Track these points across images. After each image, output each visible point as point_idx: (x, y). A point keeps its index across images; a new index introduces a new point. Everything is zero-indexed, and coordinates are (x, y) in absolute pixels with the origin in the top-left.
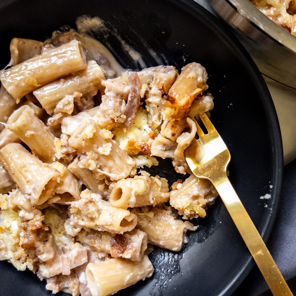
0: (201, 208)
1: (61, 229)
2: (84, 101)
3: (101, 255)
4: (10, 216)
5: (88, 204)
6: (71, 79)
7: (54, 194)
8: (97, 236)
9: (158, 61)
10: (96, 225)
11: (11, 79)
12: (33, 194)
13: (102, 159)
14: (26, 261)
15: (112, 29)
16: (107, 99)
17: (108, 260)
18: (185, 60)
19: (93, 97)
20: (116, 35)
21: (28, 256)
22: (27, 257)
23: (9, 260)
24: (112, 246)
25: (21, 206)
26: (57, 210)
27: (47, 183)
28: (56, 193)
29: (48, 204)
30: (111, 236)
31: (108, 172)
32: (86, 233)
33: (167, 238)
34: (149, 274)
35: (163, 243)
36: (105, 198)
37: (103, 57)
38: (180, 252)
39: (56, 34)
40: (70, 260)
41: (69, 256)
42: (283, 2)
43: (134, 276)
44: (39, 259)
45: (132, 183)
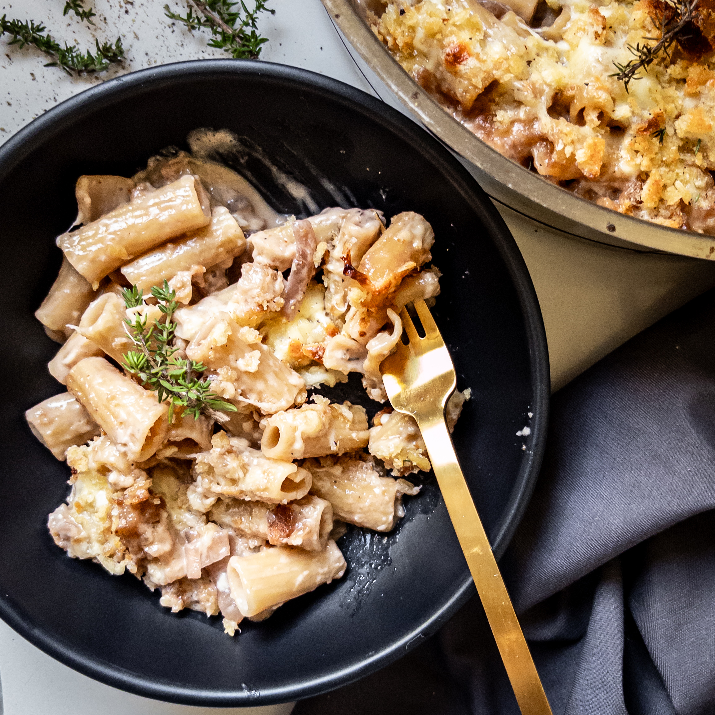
0: (421, 456)
1: (182, 501)
2: (211, 278)
3: (254, 543)
4: (94, 482)
5: (225, 456)
6: (185, 243)
7: (166, 441)
8: (245, 510)
9: (339, 198)
10: (242, 492)
11: (82, 249)
12: (131, 444)
13: (245, 378)
14: (123, 558)
15: (251, 147)
16: (250, 270)
17: (265, 551)
18: (384, 197)
19: (226, 270)
20: (259, 157)
21: (127, 549)
22: (125, 551)
23: (95, 558)
24: (271, 526)
25: (112, 464)
26: (173, 469)
27: (152, 425)
28: (169, 441)
29: (157, 460)
30: (268, 509)
31: (257, 401)
32: (225, 505)
33: (365, 509)
34: (337, 572)
35: (360, 518)
36: (255, 445)
37: (240, 197)
38: (391, 533)
39: (154, 162)
40: (200, 553)
41: (197, 547)
42: (541, 96)
43: (310, 577)
44: (146, 553)
45: (296, 418)
